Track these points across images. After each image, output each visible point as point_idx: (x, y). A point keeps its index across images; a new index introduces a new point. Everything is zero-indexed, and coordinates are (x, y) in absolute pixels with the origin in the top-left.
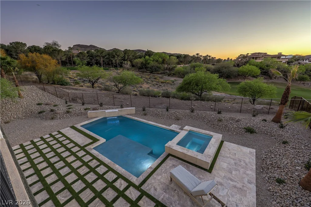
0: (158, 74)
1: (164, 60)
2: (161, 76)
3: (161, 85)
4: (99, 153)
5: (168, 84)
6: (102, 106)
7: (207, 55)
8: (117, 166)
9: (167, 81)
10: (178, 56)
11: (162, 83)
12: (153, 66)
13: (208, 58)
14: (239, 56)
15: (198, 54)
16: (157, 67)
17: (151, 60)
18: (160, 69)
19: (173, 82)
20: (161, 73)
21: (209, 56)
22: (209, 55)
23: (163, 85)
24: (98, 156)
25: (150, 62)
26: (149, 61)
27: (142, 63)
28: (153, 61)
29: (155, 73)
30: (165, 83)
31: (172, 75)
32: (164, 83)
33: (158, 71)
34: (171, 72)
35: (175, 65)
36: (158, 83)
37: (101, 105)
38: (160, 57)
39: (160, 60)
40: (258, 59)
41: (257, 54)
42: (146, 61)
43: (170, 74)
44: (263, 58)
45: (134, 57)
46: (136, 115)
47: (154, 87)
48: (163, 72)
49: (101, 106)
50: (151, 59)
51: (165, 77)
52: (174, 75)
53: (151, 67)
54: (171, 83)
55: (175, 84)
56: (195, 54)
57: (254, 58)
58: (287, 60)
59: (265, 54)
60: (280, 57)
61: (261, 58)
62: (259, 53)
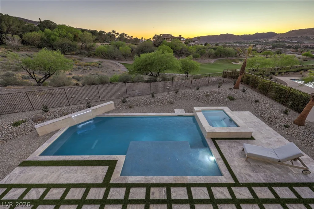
0: (73, 54)
1: (75, 36)
2: (79, 57)
3: (86, 69)
4: (143, 177)
5: (94, 67)
6: (48, 111)
7: (123, 34)
8: (189, 177)
9: (93, 64)
10: (93, 33)
11: (85, 66)
12: (64, 44)
13: (125, 37)
14: (154, 36)
15: (114, 31)
16: (71, 45)
17: (55, 35)
18: (75, 47)
19: (100, 64)
20: (77, 54)
21: (126, 35)
22: (125, 33)
23: (88, 69)
24: (148, 181)
25: (55, 38)
26: (53, 37)
27: (42, 39)
28: (59, 36)
29: (68, 53)
30: (90, 66)
31: (93, 56)
32: (88, 66)
33: (73, 51)
34: (90, 52)
35: (92, 44)
36: (80, 67)
37: (46, 109)
38: (69, 32)
39: (71, 35)
40: (167, 39)
41: (166, 36)
42: (49, 36)
43: (91, 55)
44: (170, 39)
45: (21, 29)
46: (116, 110)
47: (76, 72)
48: (79, 52)
49: (46, 111)
50: (55, 33)
51: (84, 58)
52: (95, 55)
53: (61, 45)
54: (97, 65)
55: (103, 67)
56: (111, 32)
57: (165, 39)
58: (185, 42)
59: (171, 35)
60: (181, 39)
61: (169, 39)
62: (168, 35)
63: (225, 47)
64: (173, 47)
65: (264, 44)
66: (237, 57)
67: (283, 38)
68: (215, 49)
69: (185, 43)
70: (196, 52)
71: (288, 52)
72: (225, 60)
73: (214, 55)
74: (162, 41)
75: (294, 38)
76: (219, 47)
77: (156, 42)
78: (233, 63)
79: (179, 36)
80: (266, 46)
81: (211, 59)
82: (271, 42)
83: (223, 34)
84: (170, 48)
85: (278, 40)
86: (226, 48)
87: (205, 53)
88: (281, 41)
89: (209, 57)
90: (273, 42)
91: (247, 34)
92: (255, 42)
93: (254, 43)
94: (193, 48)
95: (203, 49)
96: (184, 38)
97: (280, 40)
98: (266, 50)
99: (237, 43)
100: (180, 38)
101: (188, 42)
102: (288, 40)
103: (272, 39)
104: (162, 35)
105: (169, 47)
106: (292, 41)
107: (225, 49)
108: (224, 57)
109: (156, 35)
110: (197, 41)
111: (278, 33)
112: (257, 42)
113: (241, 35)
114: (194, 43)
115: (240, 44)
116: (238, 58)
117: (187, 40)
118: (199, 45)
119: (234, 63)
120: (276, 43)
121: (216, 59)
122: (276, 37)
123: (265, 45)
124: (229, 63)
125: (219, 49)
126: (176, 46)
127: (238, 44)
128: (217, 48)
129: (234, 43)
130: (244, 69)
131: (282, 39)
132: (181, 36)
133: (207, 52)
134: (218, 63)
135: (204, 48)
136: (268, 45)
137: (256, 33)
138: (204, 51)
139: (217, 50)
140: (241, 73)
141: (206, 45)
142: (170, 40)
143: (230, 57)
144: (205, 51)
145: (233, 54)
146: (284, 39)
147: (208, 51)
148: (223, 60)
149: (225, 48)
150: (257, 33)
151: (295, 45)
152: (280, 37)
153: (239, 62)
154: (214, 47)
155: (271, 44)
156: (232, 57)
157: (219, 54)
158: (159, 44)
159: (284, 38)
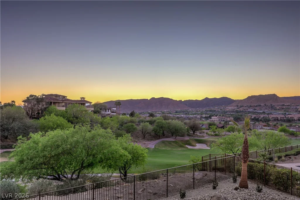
14: (28, 98)
40: (57, 104)
41: (54, 97)
44: (63, 104)
57: (51, 102)
58: (93, 109)
59: (64, 97)
60: (84, 104)
61: (60, 104)
62: (56, 96)
63: (168, 119)
64: (71, 119)
65: (221, 115)
66: (190, 135)
67: (243, 106)
68: (151, 123)
69: (95, 112)
70: (119, 129)
71: (259, 128)
72: (173, 142)
73: (153, 134)
74: (45, 108)
75: (257, 106)
76: (158, 119)
77: (32, 109)
78: (187, 146)
79: (80, 99)
80: (226, 118)
81: (148, 140)
82: (230, 112)
83: (156, 98)
84: (66, 121)
85: (238, 110)
86: (170, 121)
87: (135, 129)
88: (243, 111)
89: (144, 138)
90: (233, 112)
91: (193, 99)
92: (207, 111)
93: (206, 114)
94: (112, 121)
95: (130, 124)
96: (90, 103)
97: (241, 109)
98: (229, 124)
99: (180, 112)
100: (82, 102)
101: (100, 110)
102: (251, 110)
103: (230, 108)
104: (44, 96)
105: (64, 118)
106: (256, 111)
107: (169, 123)
108: (170, 137)
109: (31, 96)
110: (115, 109)
111: (234, 99)
112: (210, 111)
113: (185, 101)
114: (110, 112)
115: (186, 114)
116: (193, 138)
117: (96, 105)
118: (121, 116)
119: (189, 147)
120: (237, 113)
121: (158, 141)
122: (234, 104)
123: (223, 116)
124: (181, 146)
125: (158, 123)
126: (77, 118)
127: (183, 114)
128: (155, 121)
129: (176, 112)
130: (248, 152)
131: (243, 108)
132: (85, 99)
133: (139, 128)
134: (164, 148)
135: (132, 122)
136: (227, 116)
137: (205, 98)
138: (132, 125)
139: (155, 124)
140: (245, 158)
141: (132, 115)
142: (63, 106)
143: (179, 136)
144: (135, 126)
145: (184, 131)
146: (245, 108)
147: (141, 126)
148: (170, 142)
149: (167, 121)
150: (207, 98)
151: (262, 116)
152: (239, 105)
153: (197, 144)
154: (148, 119)
155: (231, 115)
156: (183, 136)
157: (160, 130)
158: (38, 113)
159: (245, 106)
